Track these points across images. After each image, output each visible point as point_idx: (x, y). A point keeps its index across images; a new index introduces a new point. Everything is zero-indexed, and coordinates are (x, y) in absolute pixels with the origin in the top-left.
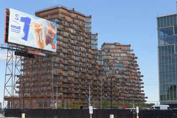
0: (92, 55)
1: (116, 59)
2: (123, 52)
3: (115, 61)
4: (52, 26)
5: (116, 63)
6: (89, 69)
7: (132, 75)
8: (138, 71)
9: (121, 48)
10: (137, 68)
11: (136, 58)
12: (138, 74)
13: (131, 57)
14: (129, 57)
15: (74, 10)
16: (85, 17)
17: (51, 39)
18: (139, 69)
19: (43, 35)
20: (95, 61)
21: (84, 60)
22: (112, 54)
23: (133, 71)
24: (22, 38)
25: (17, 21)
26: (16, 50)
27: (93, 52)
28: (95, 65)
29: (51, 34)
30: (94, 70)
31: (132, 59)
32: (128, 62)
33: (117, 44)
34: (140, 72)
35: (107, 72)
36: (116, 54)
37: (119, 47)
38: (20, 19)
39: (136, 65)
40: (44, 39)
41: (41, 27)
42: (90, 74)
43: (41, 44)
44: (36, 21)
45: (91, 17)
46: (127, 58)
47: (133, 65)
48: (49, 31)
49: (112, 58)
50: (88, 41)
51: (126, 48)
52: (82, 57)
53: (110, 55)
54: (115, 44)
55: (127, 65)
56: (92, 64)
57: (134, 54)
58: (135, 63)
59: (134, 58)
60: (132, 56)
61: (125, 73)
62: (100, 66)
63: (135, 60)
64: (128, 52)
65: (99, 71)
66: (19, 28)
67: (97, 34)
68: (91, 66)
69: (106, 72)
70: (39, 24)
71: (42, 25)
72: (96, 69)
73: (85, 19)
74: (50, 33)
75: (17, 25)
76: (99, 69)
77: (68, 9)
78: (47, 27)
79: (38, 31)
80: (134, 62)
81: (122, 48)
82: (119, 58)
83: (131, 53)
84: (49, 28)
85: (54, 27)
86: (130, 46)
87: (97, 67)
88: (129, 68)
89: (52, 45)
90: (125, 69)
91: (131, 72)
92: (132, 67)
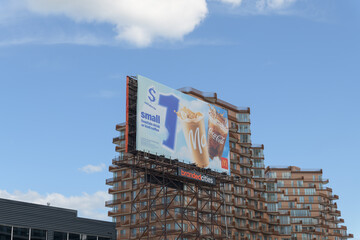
0: (255, 190)
1: (296, 200)
2: (307, 185)
3: (294, 204)
4: (220, 116)
5: (296, 209)
6: (251, 221)
7: (330, 235)
8: (340, 225)
9: (303, 178)
10: (339, 218)
11: (336, 197)
12: (342, 232)
13: (325, 197)
14: (320, 195)
15: (215, 98)
16: (237, 111)
17: (218, 145)
18: (342, 221)
19: (204, 136)
20: (261, 204)
21: (240, 202)
22: (286, 191)
23: (332, 225)
24: (165, 143)
25: (153, 104)
26: (150, 170)
27: (256, 185)
28: (261, 213)
29: (218, 134)
30: (260, 224)
31: (328, 200)
32: (320, 207)
33: (294, 170)
34: (344, 228)
35: (286, 228)
36: (294, 190)
37: (300, 176)
38: (157, 100)
39: (337, 212)
40: (205, 145)
41: (199, 119)
42: (253, 233)
43: (201, 157)
44: (189, 106)
45: (248, 112)
46: (316, 199)
47: (330, 212)
48: (214, 127)
49: (287, 198)
50: (245, 161)
51: (314, 177)
52: (236, 196)
53: (283, 192)
54: (290, 169)
55: (318, 214)
56: (256, 212)
57: (330, 190)
58: (334, 209)
59: (330, 198)
60: (326, 193)
61: (317, 230)
62: (271, 215)
63: (334, 201)
64: (318, 185)
65: (270, 225)
66: (157, 119)
67: (262, 147)
68: (253, 214)
69: (283, 227)
70: (196, 112)
71: (200, 114)
72: (264, 221)
73: (237, 116)
74: (217, 131)
75: (153, 113)
76: (269, 221)
77: (205, 95)
78: (211, 119)
79: (194, 126)
80: (331, 206)
81: (306, 176)
82: (301, 199)
83: (324, 186)
84: (214, 121)
85: (223, 120)
86: (321, 172)
87: (265, 216)
88: (323, 218)
89: (222, 159)
90: (315, 221)
91: (328, 227)
92: (328, 217)
